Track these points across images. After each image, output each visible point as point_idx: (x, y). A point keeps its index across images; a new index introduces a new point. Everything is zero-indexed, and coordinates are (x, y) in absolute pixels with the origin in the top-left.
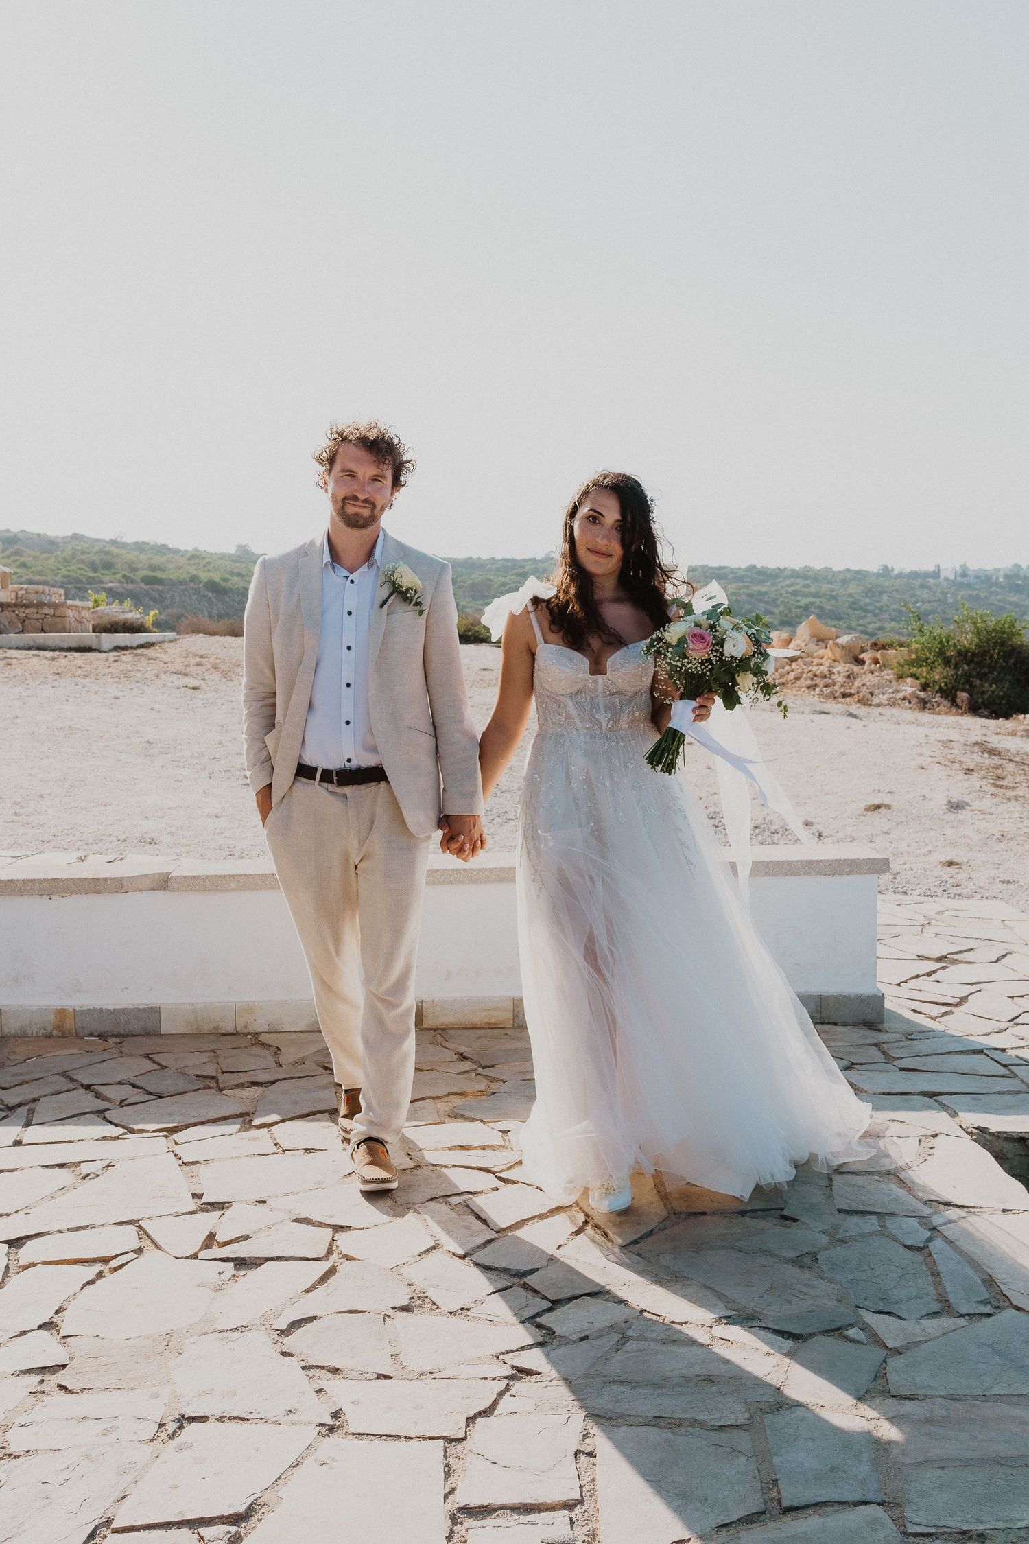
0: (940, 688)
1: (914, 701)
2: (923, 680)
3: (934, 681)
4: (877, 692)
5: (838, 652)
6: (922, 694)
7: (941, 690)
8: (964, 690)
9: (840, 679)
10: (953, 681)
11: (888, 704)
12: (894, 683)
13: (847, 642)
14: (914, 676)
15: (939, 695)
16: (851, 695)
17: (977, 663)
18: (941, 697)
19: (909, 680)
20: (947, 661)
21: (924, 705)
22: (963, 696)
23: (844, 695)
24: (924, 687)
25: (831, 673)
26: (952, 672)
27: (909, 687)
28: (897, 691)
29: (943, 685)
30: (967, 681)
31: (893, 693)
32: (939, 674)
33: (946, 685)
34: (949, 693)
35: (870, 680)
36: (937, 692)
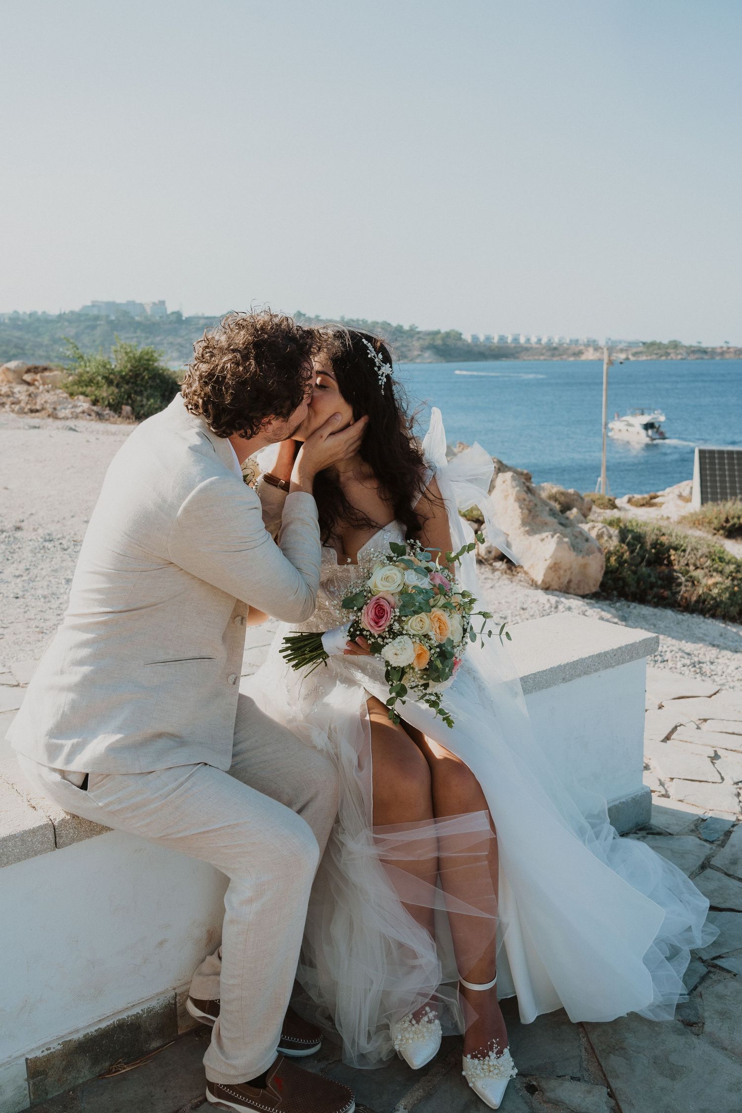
0: (109, 403)
1: (93, 414)
2: (93, 397)
3: (103, 398)
4: (59, 407)
5: (11, 376)
6: (95, 408)
7: (110, 405)
8: (127, 404)
9: (23, 397)
10: (118, 398)
11: (72, 418)
12: (70, 400)
13: (15, 367)
14: (83, 394)
15: (108, 408)
16: (37, 411)
17: (132, 383)
18: (110, 410)
19: (81, 397)
20: (110, 382)
21: (100, 416)
22: (127, 409)
23: (32, 411)
24: (95, 402)
25: (13, 393)
26: (116, 391)
27: (83, 404)
28: (75, 406)
29: (111, 401)
30: (129, 397)
31: (72, 408)
32: (105, 392)
33: (113, 400)
34: (116, 408)
35: (50, 397)
36: (106, 406)
